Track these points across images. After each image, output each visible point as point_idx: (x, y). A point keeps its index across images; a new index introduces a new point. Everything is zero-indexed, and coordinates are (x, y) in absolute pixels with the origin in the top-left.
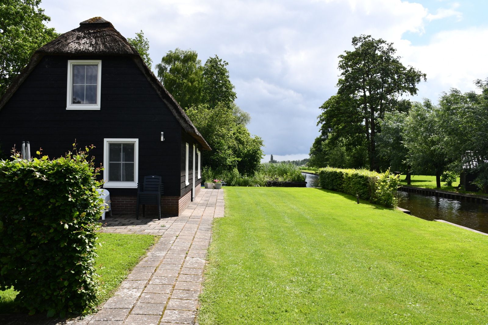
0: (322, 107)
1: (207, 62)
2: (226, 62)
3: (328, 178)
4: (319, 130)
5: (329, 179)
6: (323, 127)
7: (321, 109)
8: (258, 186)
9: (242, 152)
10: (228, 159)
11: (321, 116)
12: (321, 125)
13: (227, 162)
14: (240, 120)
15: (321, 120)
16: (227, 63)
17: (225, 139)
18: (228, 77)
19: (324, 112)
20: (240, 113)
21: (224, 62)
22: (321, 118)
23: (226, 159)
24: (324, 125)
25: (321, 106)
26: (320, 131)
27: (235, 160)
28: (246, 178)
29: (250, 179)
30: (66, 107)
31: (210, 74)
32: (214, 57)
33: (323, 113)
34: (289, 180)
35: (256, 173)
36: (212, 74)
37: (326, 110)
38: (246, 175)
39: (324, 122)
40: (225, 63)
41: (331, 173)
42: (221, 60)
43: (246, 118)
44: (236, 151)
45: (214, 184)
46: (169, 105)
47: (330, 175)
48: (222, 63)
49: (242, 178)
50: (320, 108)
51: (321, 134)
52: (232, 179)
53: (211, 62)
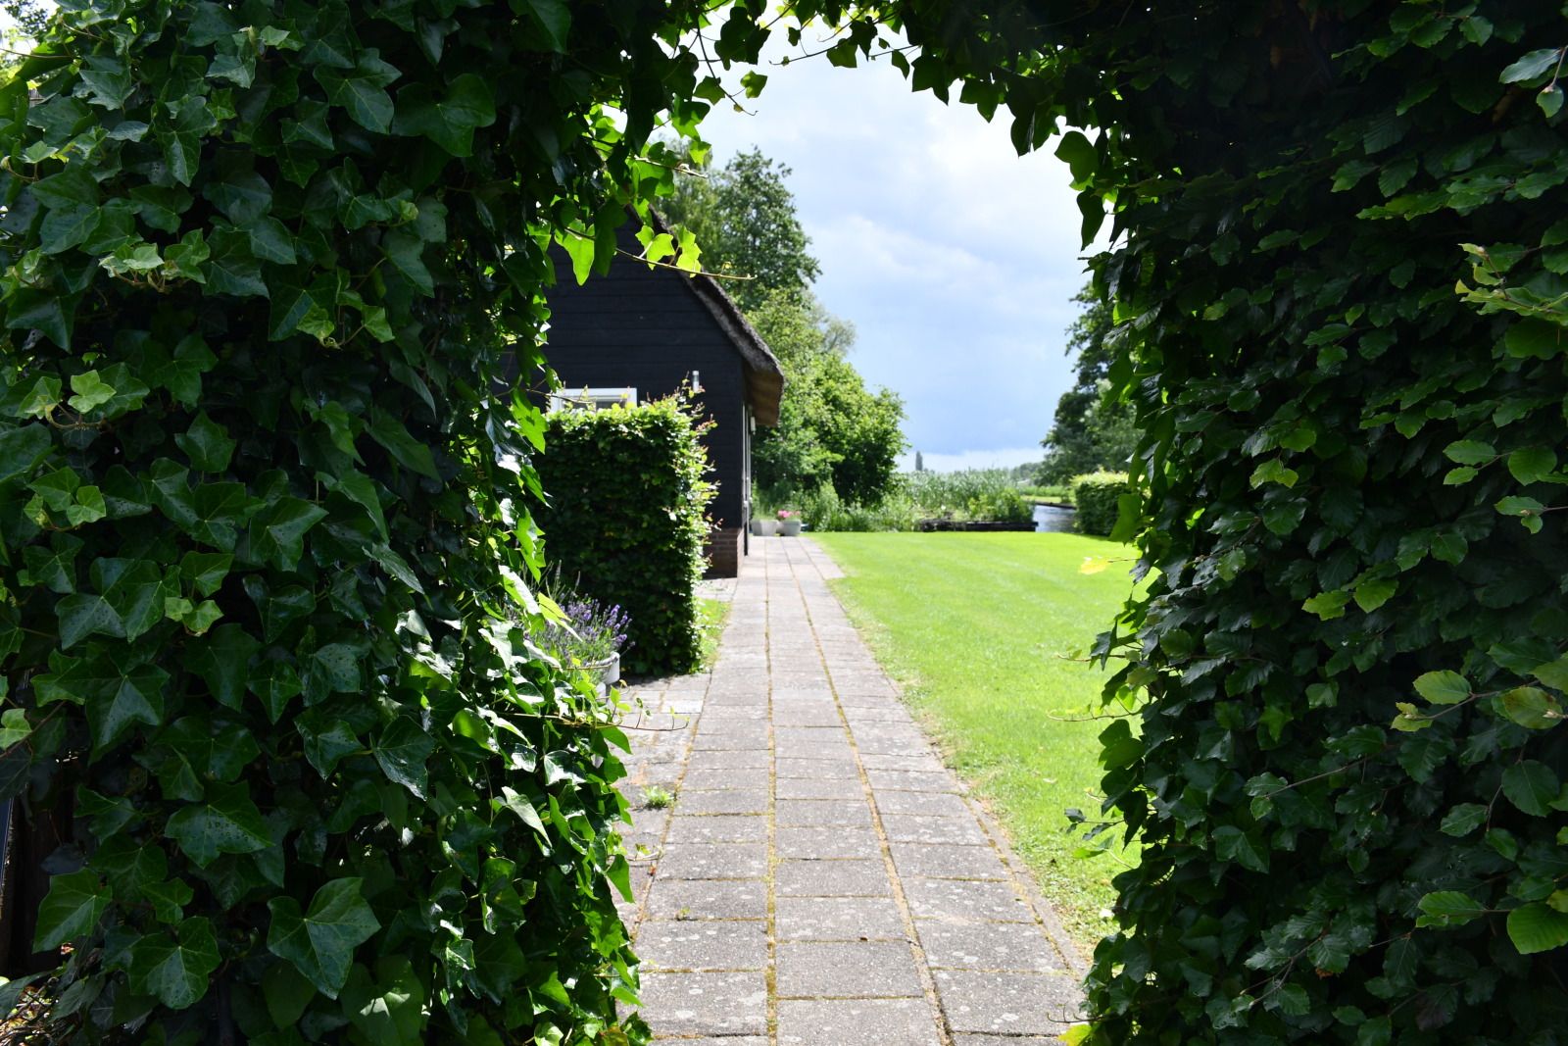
0: (1080, 298)
1: (728, 168)
2: (786, 168)
3: (1102, 501)
4: (1073, 368)
5: (1104, 506)
6: (1083, 359)
7: (1077, 302)
9: (844, 436)
10: (807, 458)
11: (1077, 326)
12: (1077, 353)
13: (804, 465)
14: (827, 343)
15: (1077, 337)
16: (789, 171)
17: (795, 398)
18: (793, 211)
19: (1085, 312)
20: (826, 321)
22: (1078, 333)
23: (800, 457)
24: (1086, 352)
25: (1074, 296)
26: (1073, 371)
27: (824, 460)
28: (859, 511)
29: (869, 515)
31: (739, 205)
32: (750, 152)
33: (1082, 318)
34: (985, 517)
35: (886, 498)
36: (744, 205)
37: (1090, 306)
39: (1087, 345)
40: (782, 169)
41: (1109, 487)
42: (771, 160)
43: (844, 338)
44: (829, 432)
45: (778, 522)
46: (711, 305)
47: (1108, 493)
48: (773, 169)
49: (847, 512)
50: (1071, 300)
51: (1077, 380)
52: (818, 515)
53: (739, 166)
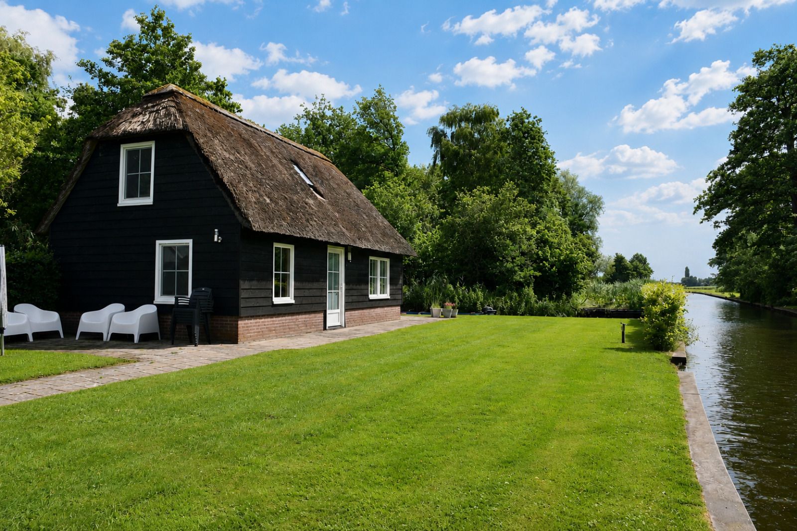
2: (539, 118)
8: (563, 316)
13: (517, 277)
16: (540, 120)
21: (534, 118)
23: (515, 272)
27: (530, 275)
28: (546, 303)
30: (118, 202)
32: (519, 111)
34: (624, 307)
38: (547, 298)
40: (536, 119)
42: (530, 115)
53: (513, 119)
